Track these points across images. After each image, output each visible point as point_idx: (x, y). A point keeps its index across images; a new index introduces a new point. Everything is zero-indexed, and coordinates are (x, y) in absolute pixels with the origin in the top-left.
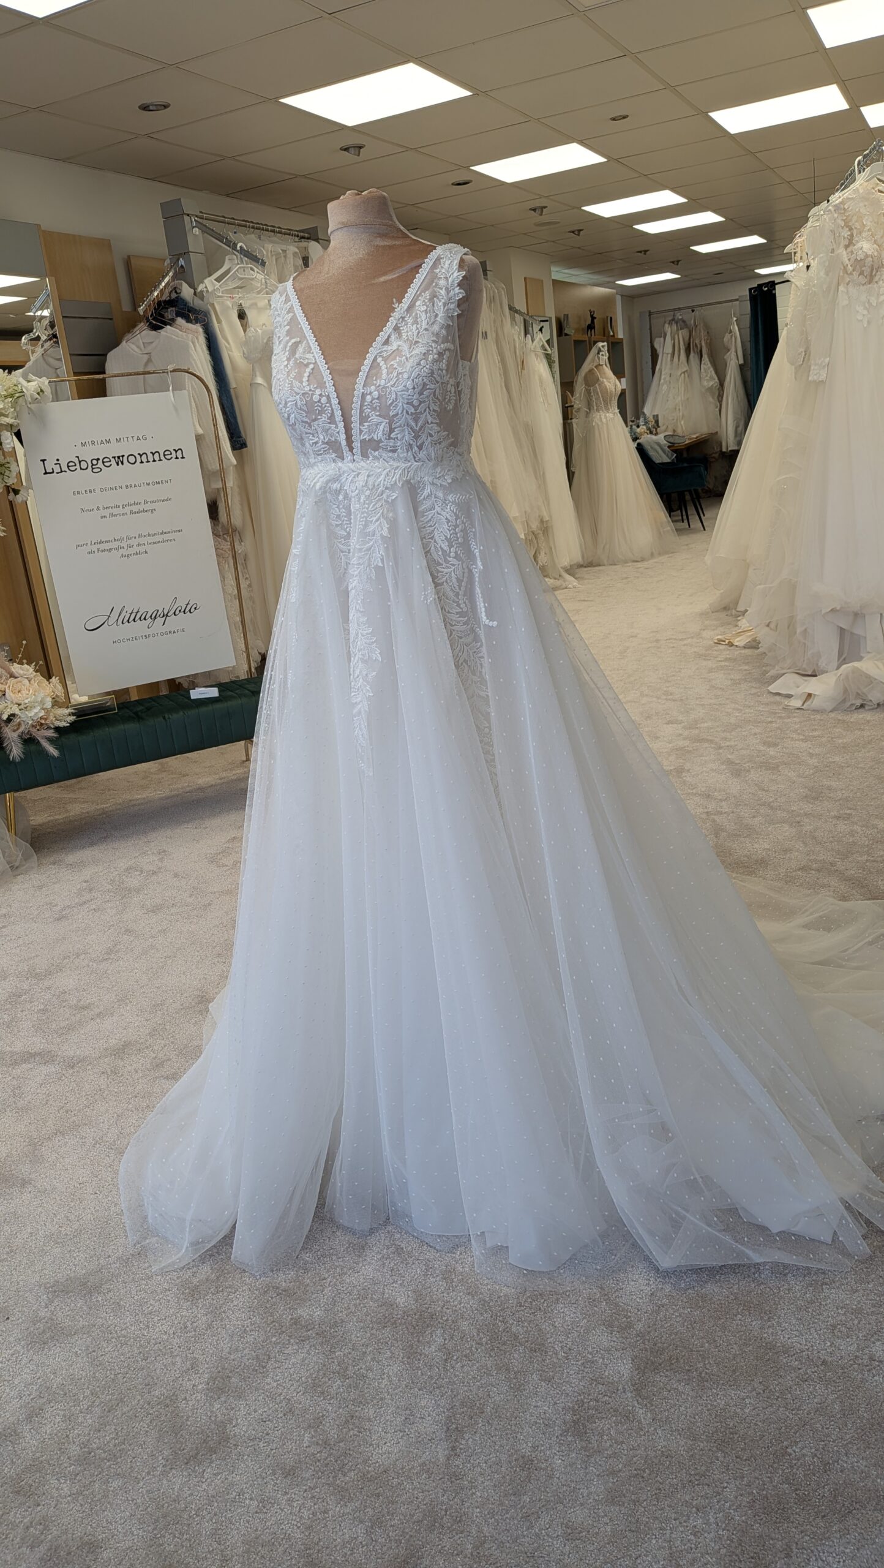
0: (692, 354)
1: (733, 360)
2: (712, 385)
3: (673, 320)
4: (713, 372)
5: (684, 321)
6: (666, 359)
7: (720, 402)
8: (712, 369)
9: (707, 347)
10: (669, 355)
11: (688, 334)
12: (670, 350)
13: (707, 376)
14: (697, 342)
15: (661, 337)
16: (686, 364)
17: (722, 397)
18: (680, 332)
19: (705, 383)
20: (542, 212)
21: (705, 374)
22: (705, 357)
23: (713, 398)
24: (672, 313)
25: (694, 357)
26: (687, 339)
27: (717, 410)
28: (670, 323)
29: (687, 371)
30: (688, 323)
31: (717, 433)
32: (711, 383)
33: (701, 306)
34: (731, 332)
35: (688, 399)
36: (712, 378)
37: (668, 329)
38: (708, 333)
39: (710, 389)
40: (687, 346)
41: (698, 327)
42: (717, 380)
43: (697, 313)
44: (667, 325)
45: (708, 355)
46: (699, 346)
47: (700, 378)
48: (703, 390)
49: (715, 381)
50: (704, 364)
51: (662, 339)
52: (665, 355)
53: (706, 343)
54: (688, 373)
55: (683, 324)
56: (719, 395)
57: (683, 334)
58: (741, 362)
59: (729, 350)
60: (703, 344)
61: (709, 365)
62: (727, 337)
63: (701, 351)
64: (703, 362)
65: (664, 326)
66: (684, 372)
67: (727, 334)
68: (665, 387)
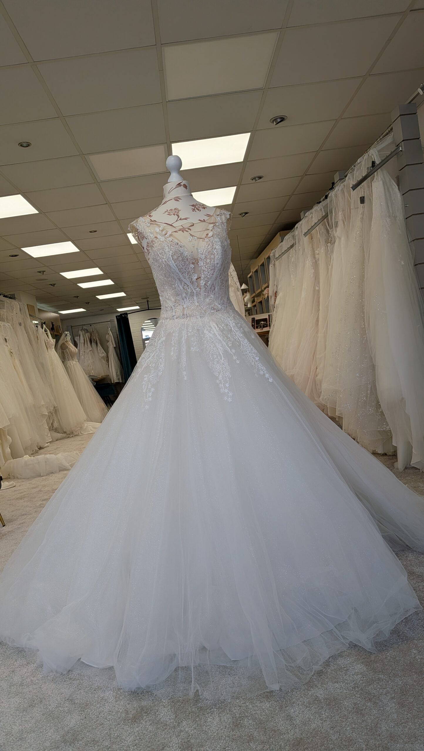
0: (93, 343)
1: (111, 345)
2: (104, 356)
3: (82, 329)
4: (103, 350)
5: (87, 330)
6: (82, 345)
7: (108, 362)
8: (102, 349)
9: (99, 340)
10: (83, 344)
11: (90, 335)
12: (83, 342)
13: (100, 352)
14: (95, 338)
15: (78, 336)
16: (91, 347)
17: (108, 361)
18: (86, 334)
19: (101, 355)
20: (43, 273)
21: (100, 351)
22: (99, 344)
23: (105, 361)
24: (81, 326)
25: (94, 344)
26: (90, 337)
27: (107, 366)
28: (81, 330)
29: (91, 350)
30: (88, 330)
31: (109, 375)
32: (103, 355)
33: (94, 323)
34: (108, 334)
35: (94, 362)
36: (103, 353)
37: (81, 333)
38: (98, 334)
39: (103, 357)
40: (90, 339)
41: (94, 332)
42: (105, 353)
43: (93, 326)
44: (80, 331)
45: (100, 343)
46: (95, 340)
47: (98, 353)
48: (100, 358)
49: (104, 354)
50: (99, 347)
51: (78, 337)
52: (80, 344)
53: (98, 339)
54: (92, 351)
55: (87, 331)
56: (107, 360)
57: (87, 335)
58: (115, 346)
59: (108, 342)
60: (97, 339)
61: (101, 348)
62: (107, 336)
63: (97, 342)
64: (98, 346)
65: (78, 332)
66: (90, 351)
67: (107, 335)
68: (83, 357)
